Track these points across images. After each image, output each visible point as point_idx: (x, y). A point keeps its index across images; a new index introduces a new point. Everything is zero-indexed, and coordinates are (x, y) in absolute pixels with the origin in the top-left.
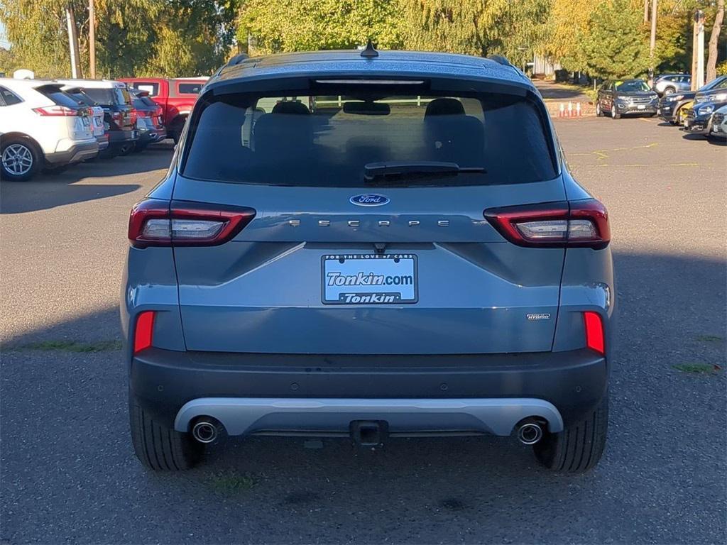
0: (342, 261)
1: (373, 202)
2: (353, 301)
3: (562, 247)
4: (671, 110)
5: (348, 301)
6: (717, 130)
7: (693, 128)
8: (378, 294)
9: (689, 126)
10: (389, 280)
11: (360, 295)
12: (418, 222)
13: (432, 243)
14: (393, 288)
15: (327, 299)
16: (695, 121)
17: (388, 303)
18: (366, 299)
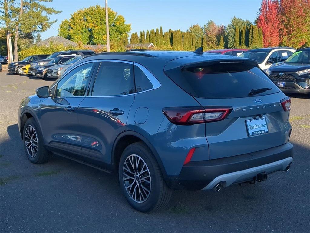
0: (251, 121)
2: (256, 134)
4: (14, 69)
6: (50, 76)
7: (37, 75)
8: (261, 131)
9: (35, 74)
10: (262, 126)
12: (271, 106)
14: (263, 129)
15: (250, 134)
16: (38, 72)
17: (263, 133)
18: (258, 133)
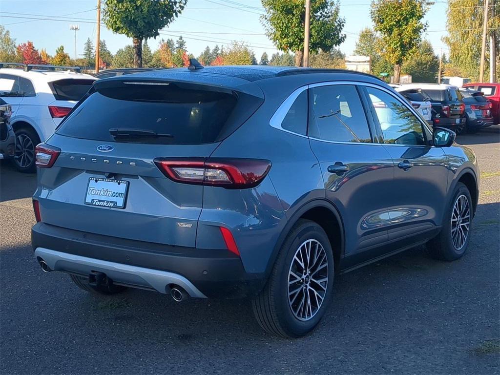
0: (96, 181)
1: (105, 150)
2: (96, 204)
3: (201, 185)
5: (94, 204)
8: (108, 202)
10: (114, 194)
11: (100, 201)
12: (121, 162)
13: (137, 176)
14: (114, 199)
15: (86, 201)
17: (110, 207)
18: (102, 203)
